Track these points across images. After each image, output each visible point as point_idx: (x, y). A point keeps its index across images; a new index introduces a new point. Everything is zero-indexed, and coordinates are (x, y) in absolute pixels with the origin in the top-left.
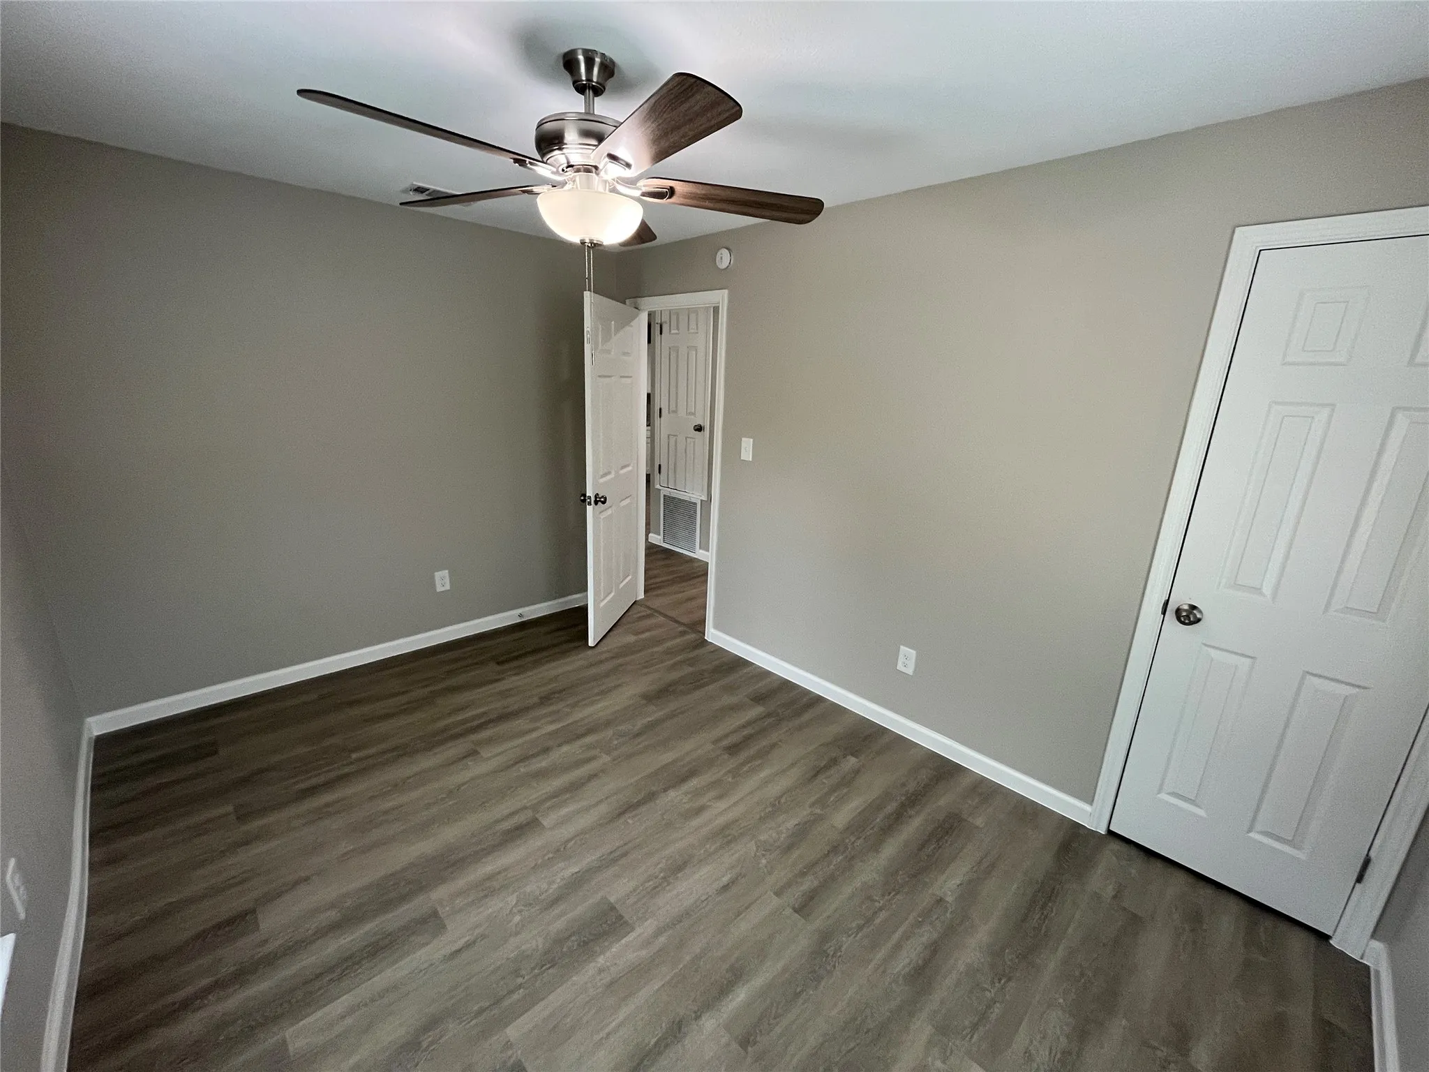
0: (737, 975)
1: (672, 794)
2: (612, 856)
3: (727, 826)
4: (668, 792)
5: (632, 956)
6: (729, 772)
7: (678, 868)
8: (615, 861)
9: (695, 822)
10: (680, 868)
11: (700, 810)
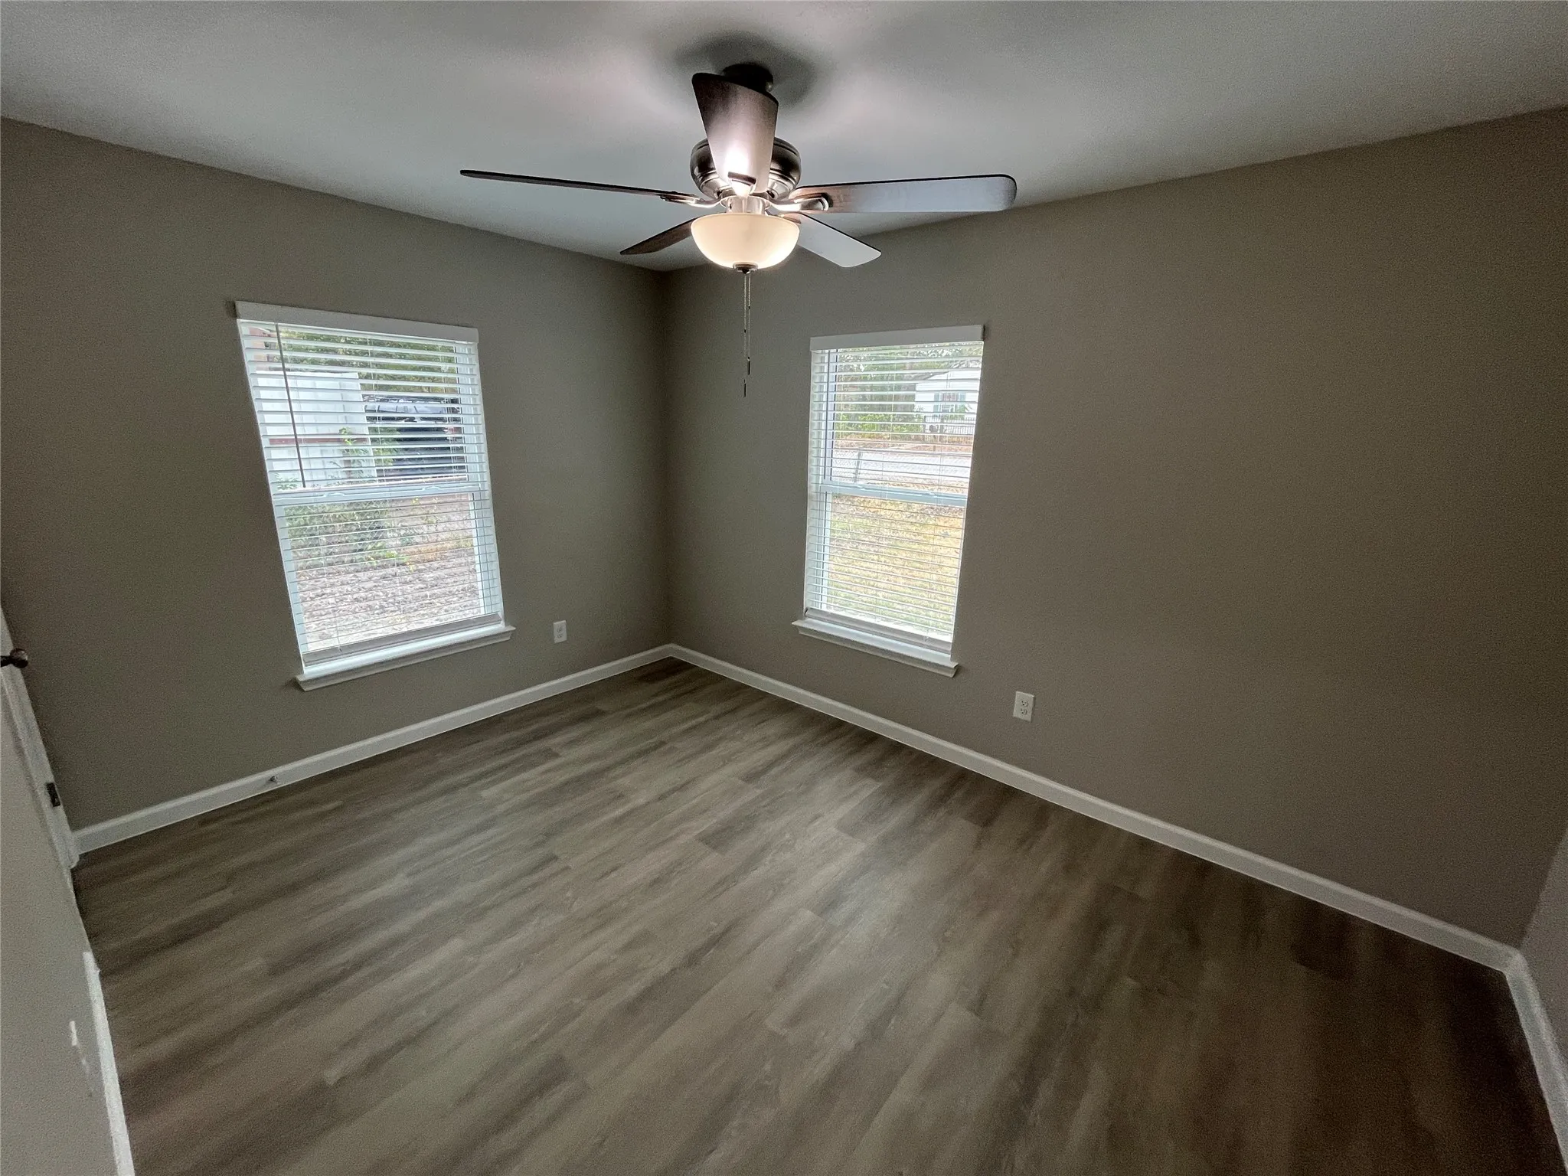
0: (618, 821)
1: (665, 967)
2: (725, 886)
3: (600, 927)
4: (669, 969)
5: (693, 824)
6: (577, 1015)
7: (657, 883)
8: (721, 882)
9: (636, 928)
10: (656, 881)
11: (629, 946)
